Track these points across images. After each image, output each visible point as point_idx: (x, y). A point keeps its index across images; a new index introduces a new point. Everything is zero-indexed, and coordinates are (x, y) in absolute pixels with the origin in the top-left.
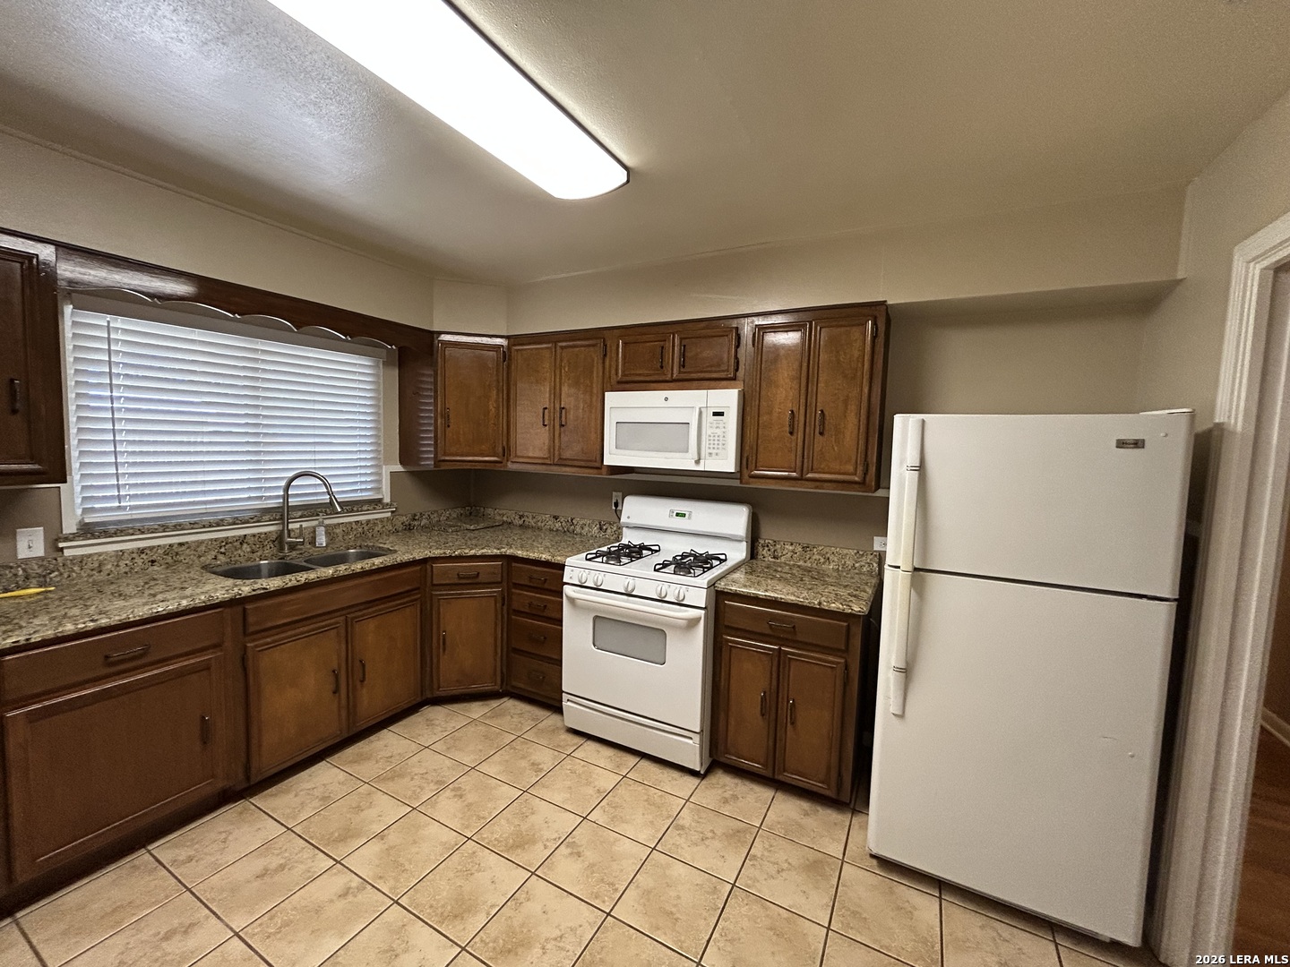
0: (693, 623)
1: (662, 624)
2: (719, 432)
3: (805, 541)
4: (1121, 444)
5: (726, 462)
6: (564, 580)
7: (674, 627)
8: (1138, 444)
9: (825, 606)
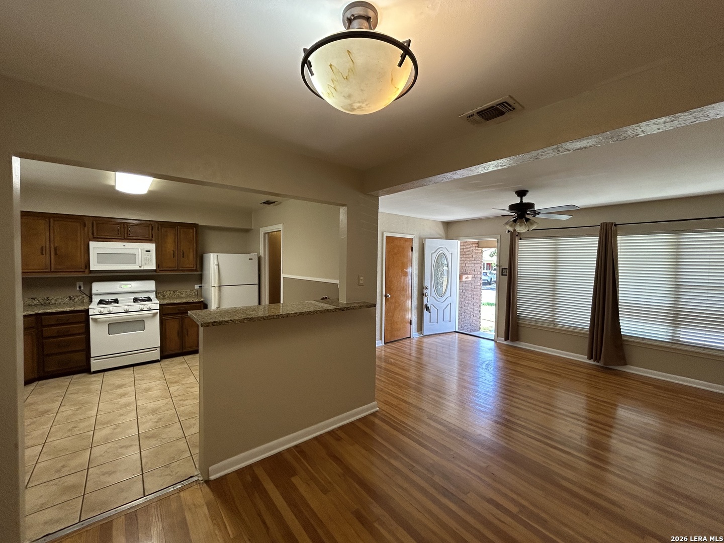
0: (155, 314)
1: (141, 317)
2: (149, 257)
3: (174, 289)
4: (249, 259)
5: (153, 267)
6: (90, 314)
7: (147, 318)
8: (251, 259)
9: (194, 301)
